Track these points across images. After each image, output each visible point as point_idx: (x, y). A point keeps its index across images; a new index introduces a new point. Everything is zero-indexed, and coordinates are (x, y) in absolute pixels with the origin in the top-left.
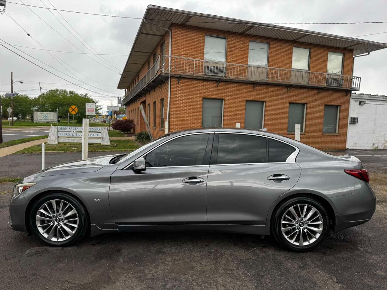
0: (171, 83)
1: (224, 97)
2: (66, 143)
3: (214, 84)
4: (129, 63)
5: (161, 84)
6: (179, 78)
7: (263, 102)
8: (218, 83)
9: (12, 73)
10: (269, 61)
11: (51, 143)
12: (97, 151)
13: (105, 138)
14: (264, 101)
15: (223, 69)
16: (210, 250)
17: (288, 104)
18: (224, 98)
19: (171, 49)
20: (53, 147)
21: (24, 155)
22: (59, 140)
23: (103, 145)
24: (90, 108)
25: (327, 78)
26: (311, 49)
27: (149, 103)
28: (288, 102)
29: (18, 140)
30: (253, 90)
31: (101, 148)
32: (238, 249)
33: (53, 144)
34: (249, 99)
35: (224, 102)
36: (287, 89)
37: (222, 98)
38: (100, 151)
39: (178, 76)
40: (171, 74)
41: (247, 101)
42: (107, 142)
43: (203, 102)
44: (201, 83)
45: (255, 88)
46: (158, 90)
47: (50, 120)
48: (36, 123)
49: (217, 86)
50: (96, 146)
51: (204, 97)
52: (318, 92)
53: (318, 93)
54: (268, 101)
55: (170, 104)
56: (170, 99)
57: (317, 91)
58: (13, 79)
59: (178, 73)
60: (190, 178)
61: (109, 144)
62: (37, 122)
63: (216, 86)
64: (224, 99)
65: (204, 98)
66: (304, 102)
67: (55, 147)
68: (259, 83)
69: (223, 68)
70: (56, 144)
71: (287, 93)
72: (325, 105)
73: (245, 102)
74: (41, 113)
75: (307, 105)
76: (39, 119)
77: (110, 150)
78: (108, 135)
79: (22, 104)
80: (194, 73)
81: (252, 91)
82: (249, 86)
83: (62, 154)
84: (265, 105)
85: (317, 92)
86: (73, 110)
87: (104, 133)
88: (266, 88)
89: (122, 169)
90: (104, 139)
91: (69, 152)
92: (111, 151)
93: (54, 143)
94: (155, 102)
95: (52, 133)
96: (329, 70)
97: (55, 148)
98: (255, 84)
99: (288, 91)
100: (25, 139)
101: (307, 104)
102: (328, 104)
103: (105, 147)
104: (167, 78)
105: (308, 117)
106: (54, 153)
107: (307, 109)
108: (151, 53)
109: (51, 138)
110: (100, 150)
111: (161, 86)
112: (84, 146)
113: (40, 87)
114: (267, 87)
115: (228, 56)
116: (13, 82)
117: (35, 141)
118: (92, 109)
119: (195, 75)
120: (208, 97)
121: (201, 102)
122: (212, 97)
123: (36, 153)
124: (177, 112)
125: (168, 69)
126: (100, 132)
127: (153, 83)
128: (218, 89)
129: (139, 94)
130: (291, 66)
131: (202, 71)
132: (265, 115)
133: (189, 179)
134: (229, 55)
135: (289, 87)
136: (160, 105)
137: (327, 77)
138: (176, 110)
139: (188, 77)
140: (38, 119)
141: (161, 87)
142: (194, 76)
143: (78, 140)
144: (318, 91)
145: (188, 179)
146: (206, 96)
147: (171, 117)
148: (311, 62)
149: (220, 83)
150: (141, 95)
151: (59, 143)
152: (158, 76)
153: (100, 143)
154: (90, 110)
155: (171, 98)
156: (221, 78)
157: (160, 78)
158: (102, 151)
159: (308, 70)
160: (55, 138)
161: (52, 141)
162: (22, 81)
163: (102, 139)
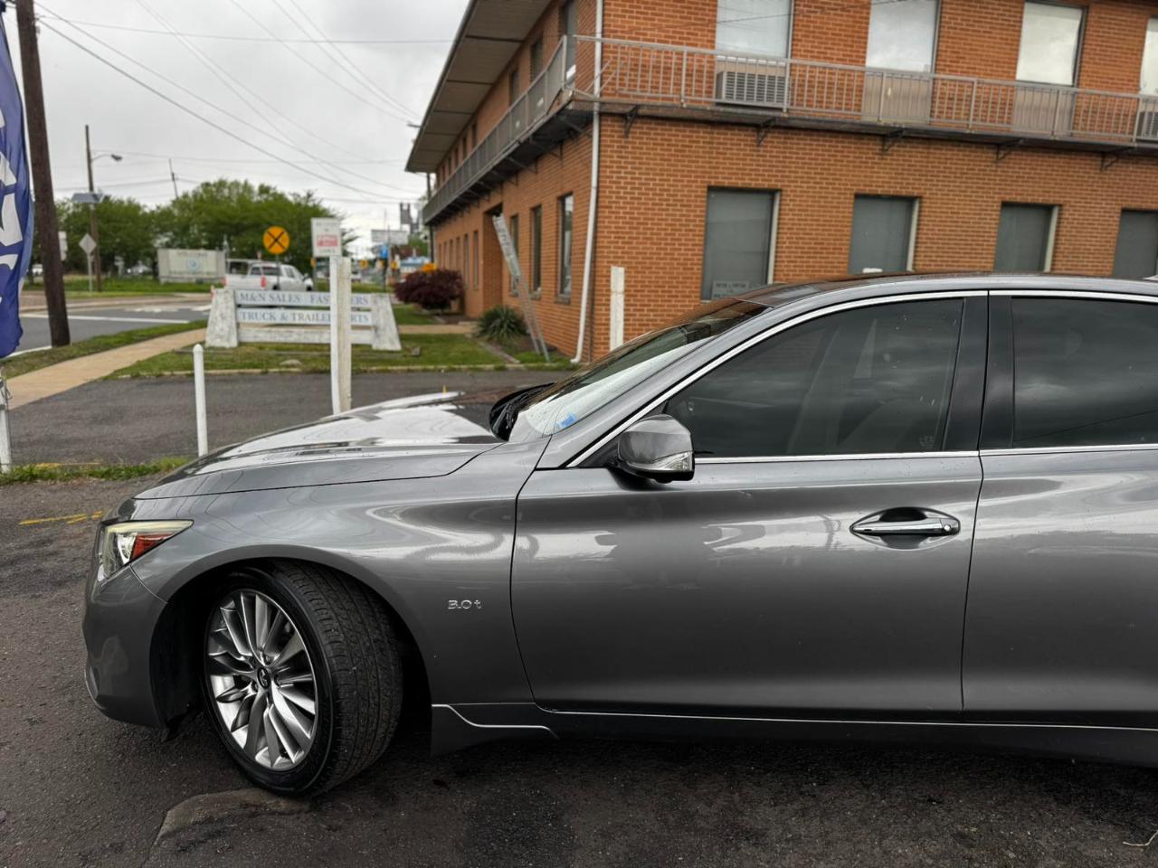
0: (600, 136)
1: (779, 184)
2: (263, 345)
3: (749, 138)
4: (448, 81)
5: (560, 143)
6: (630, 117)
7: (909, 201)
8: (762, 134)
9: (87, 128)
10: (938, 55)
11: (218, 343)
12: (365, 372)
13: (384, 329)
14: (916, 198)
15: (781, 86)
16: (959, 827)
17: (997, 206)
18: (779, 187)
19: (604, 15)
20: (224, 357)
21: (137, 381)
22: (242, 335)
23: (378, 351)
24: (327, 236)
25: (1142, 115)
26: (1088, 7)
27: (514, 213)
28: (996, 200)
29: (115, 336)
30: (883, 159)
31: (373, 362)
32: (1088, 823)
33: (223, 349)
34: (867, 190)
35: (781, 200)
36: (997, 153)
37: (773, 187)
38: (372, 372)
39: (628, 110)
40: (602, 104)
41: (858, 196)
42: (392, 343)
43: (708, 202)
44: (702, 134)
45: (889, 152)
46: (549, 167)
47: (208, 273)
48: (168, 284)
49: (758, 146)
50: (360, 356)
51: (713, 182)
52: (1102, 165)
53: (1103, 168)
54: (930, 198)
55: (597, 212)
56: (598, 192)
57: (1100, 159)
58: (92, 148)
59: (625, 100)
60: (888, 516)
61: (397, 346)
62: (171, 281)
63: (753, 146)
64: (781, 190)
65: (711, 189)
66: (1051, 201)
67: (230, 357)
68: (905, 133)
69: (782, 79)
70: (232, 349)
71: (994, 168)
72: (1125, 211)
73: (852, 201)
74: (179, 254)
75: (1060, 210)
76: (175, 273)
77: (405, 368)
78: (392, 318)
79: (122, 225)
80: (685, 97)
81: (876, 160)
82: (869, 144)
83: (251, 379)
84: (920, 211)
85: (1100, 163)
86: (276, 240)
87: (381, 312)
88: (925, 151)
89: (563, 467)
90: (380, 332)
91: (275, 372)
92: (409, 371)
93: (227, 345)
94: (536, 210)
95: (218, 313)
96: (1145, 86)
97: (232, 361)
98: (889, 136)
99: (998, 160)
100: (137, 331)
101: (1060, 206)
102: (1134, 205)
103: (387, 356)
104: (586, 120)
105: (1063, 253)
106: (230, 375)
107: (1059, 223)
108: (523, 43)
109: (217, 328)
110: (374, 368)
111: (561, 149)
112: (340, 355)
113: (173, 175)
114: (929, 148)
115: (799, 38)
116: (93, 156)
117: (168, 337)
118: (331, 236)
119: (685, 106)
120: (726, 183)
121: (702, 201)
122: (740, 184)
123: (173, 375)
124: (619, 238)
125: (593, 86)
126: (368, 310)
127: (535, 143)
128: (761, 153)
129: (482, 183)
130: (1015, 73)
131: (711, 92)
132: (916, 247)
133: (882, 520)
134: (800, 33)
135: (1004, 145)
136: (557, 216)
137: (1141, 108)
138: (618, 233)
139: (661, 112)
140: (170, 272)
141: (562, 154)
142: (682, 108)
143: (299, 334)
144: (1103, 161)
145: (878, 517)
146: (720, 180)
147: (598, 255)
148: (1086, 58)
149: (769, 135)
150: (488, 187)
151: (241, 344)
152: (559, 113)
153: (370, 346)
154: (327, 241)
155: (601, 189)
156: (776, 114)
157: (563, 118)
158: (378, 371)
159: (1073, 86)
160: (230, 327)
161: (221, 337)
162: (117, 154)
163: (373, 331)
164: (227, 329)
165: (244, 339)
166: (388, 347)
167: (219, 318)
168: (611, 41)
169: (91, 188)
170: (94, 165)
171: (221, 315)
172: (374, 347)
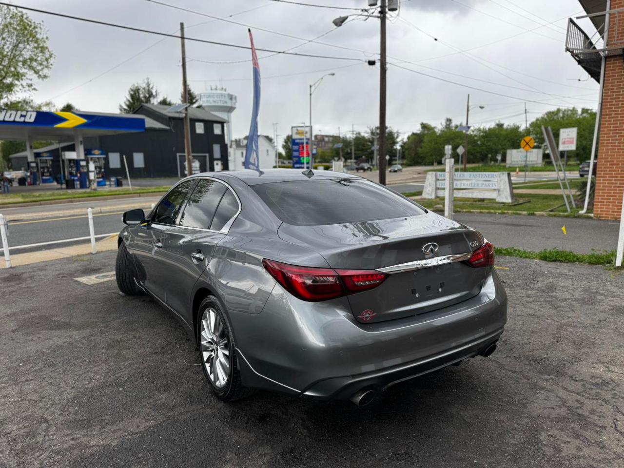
9: (469, 95)
11: (428, 198)
13: (503, 191)
22: (438, 193)
24: (568, 138)
40: (606, 51)
42: (507, 199)
47: (532, 161)
58: (470, 104)
61: (509, 200)
62: (511, 166)
74: (518, 152)
76: (514, 162)
78: (507, 185)
79: (492, 139)
86: (527, 144)
87: (502, 181)
90: (501, 193)
95: (428, 183)
109: (427, 190)
113: (526, 110)
116: (470, 108)
143: (463, 193)
153: (495, 199)
154: (568, 141)
160: (432, 190)
161: (428, 194)
162: (482, 106)
163: (497, 192)
164: (431, 191)
165: (439, 195)
166: (504, 200)
167: (428, 185)
168: (613, 11)
169: (467, 124)
170: (470, 113)
171: (430, 184)
172: (497, 200)
